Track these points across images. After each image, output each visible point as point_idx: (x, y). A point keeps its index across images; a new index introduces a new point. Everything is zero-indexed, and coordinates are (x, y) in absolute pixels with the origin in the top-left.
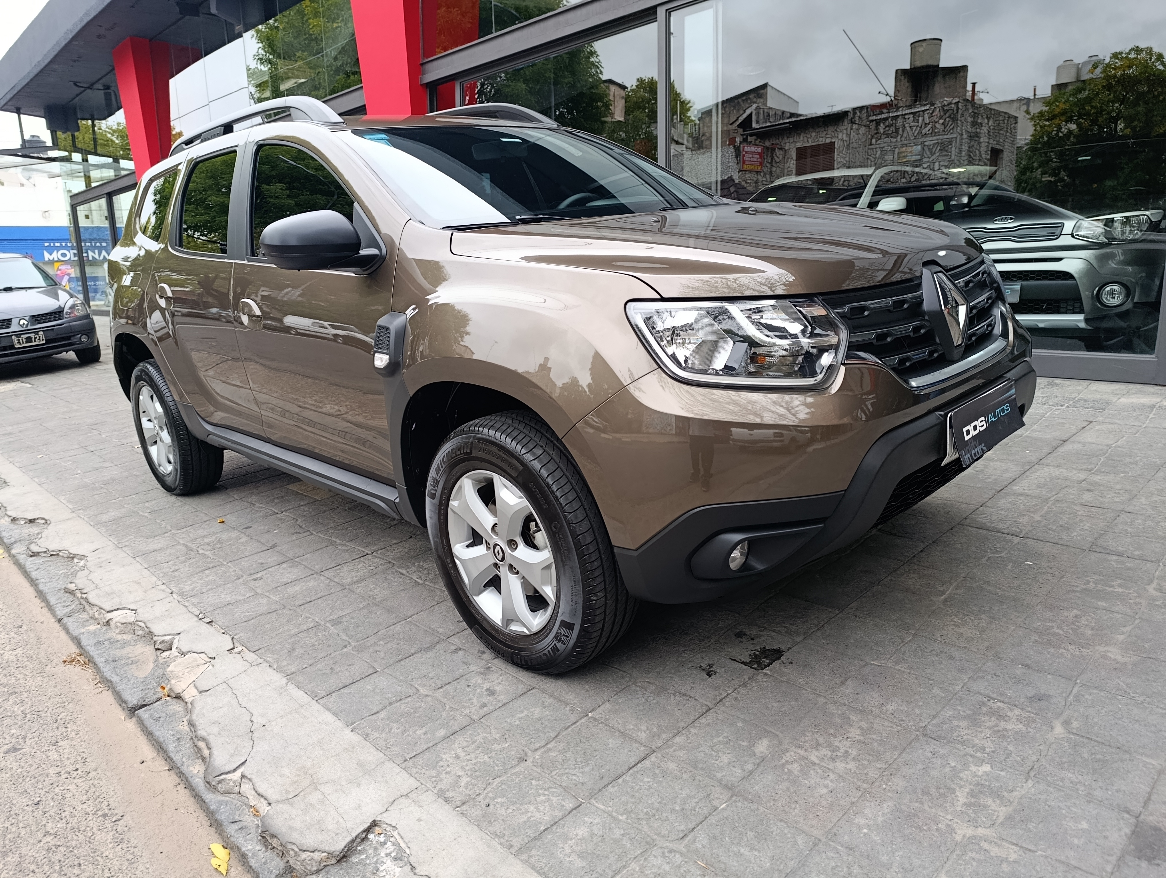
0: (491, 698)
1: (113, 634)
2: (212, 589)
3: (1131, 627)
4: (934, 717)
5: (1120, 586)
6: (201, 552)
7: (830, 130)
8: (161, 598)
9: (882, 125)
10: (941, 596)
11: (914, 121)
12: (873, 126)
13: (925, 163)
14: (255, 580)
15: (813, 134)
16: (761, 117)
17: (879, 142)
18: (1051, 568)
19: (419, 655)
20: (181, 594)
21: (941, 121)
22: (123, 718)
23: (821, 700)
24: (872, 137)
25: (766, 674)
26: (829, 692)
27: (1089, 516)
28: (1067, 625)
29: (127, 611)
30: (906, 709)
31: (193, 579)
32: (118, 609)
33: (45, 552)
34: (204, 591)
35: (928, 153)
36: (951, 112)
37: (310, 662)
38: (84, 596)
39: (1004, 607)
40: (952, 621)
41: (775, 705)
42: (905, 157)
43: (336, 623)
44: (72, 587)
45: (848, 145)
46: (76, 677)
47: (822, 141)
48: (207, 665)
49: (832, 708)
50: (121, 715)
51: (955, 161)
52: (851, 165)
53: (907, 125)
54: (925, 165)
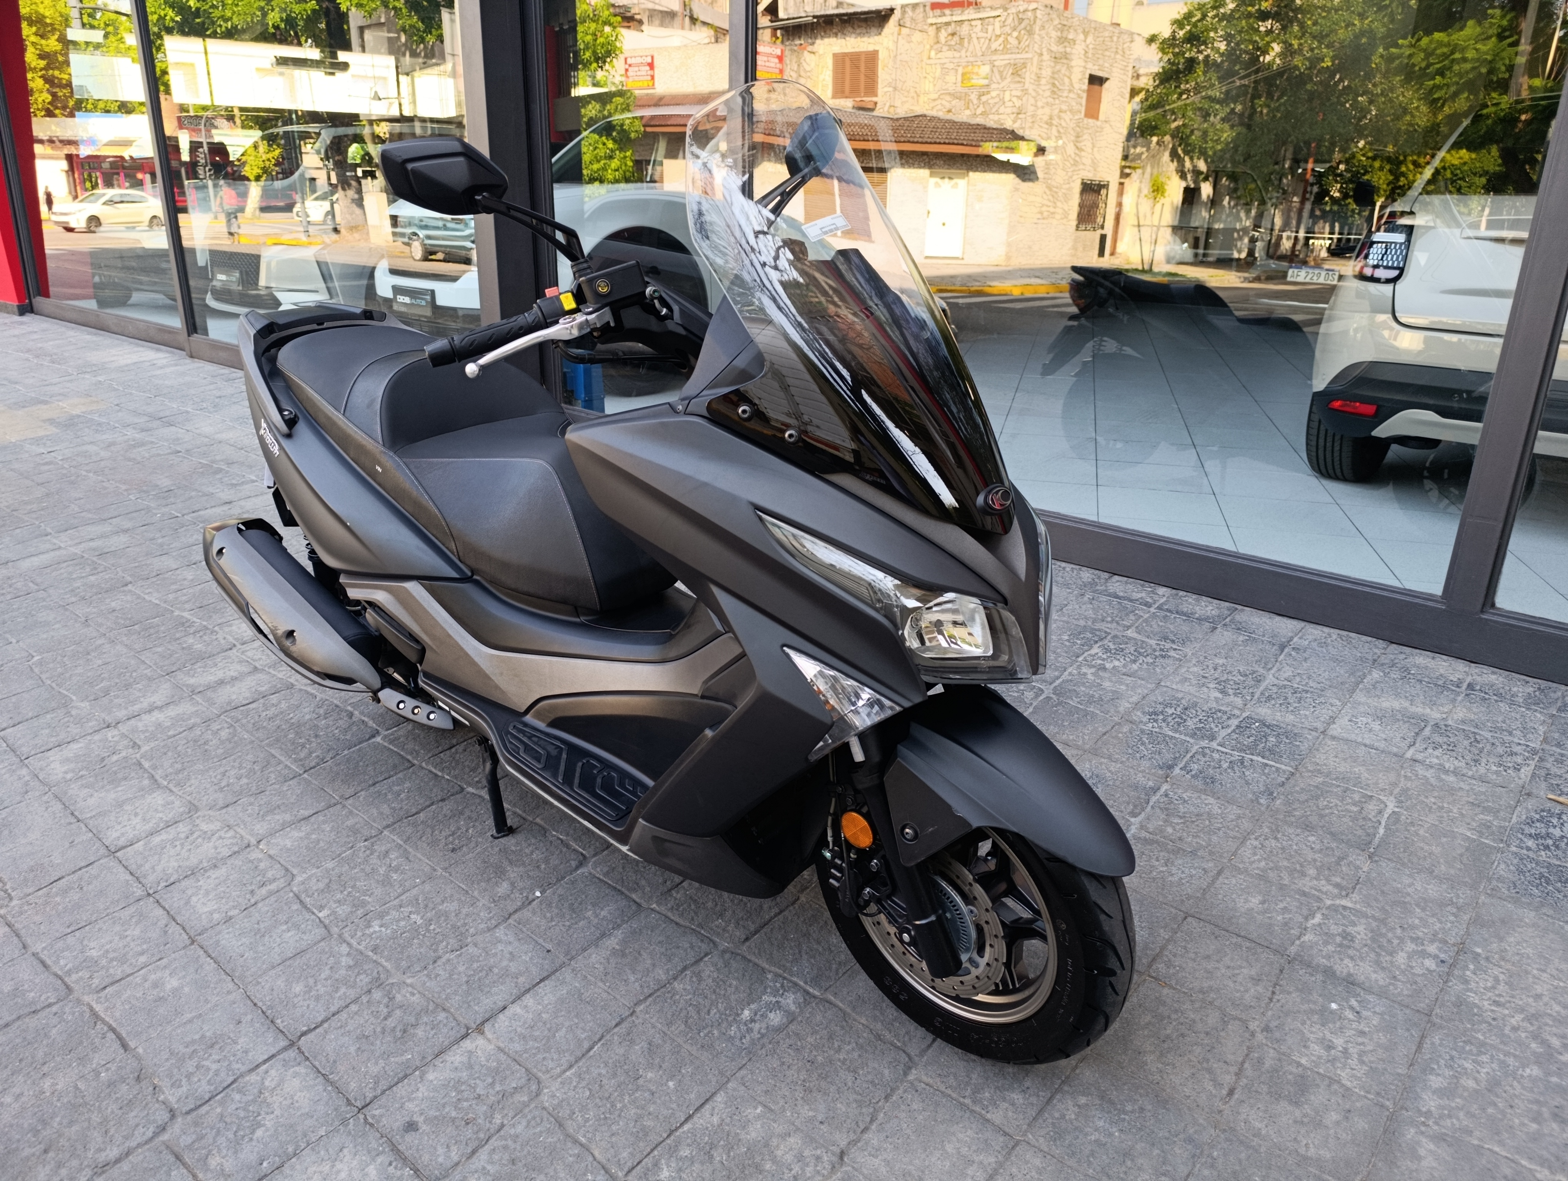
7: (873, 32)
9: (943, 31)
11: (981, 31)
12: (932, 31)
13: (994, 90)
15: (851, 37)
17: (939, 56)
21: (1015, 34)
24: (931, 48)
35: (998, 77)
36: (1027, 22)
42: (970, 80)
45: (895, 57)
47: (863, 48)
51: (1031, 91)
52: (899, 85)
53: (974, 35)
54: (994, 94)
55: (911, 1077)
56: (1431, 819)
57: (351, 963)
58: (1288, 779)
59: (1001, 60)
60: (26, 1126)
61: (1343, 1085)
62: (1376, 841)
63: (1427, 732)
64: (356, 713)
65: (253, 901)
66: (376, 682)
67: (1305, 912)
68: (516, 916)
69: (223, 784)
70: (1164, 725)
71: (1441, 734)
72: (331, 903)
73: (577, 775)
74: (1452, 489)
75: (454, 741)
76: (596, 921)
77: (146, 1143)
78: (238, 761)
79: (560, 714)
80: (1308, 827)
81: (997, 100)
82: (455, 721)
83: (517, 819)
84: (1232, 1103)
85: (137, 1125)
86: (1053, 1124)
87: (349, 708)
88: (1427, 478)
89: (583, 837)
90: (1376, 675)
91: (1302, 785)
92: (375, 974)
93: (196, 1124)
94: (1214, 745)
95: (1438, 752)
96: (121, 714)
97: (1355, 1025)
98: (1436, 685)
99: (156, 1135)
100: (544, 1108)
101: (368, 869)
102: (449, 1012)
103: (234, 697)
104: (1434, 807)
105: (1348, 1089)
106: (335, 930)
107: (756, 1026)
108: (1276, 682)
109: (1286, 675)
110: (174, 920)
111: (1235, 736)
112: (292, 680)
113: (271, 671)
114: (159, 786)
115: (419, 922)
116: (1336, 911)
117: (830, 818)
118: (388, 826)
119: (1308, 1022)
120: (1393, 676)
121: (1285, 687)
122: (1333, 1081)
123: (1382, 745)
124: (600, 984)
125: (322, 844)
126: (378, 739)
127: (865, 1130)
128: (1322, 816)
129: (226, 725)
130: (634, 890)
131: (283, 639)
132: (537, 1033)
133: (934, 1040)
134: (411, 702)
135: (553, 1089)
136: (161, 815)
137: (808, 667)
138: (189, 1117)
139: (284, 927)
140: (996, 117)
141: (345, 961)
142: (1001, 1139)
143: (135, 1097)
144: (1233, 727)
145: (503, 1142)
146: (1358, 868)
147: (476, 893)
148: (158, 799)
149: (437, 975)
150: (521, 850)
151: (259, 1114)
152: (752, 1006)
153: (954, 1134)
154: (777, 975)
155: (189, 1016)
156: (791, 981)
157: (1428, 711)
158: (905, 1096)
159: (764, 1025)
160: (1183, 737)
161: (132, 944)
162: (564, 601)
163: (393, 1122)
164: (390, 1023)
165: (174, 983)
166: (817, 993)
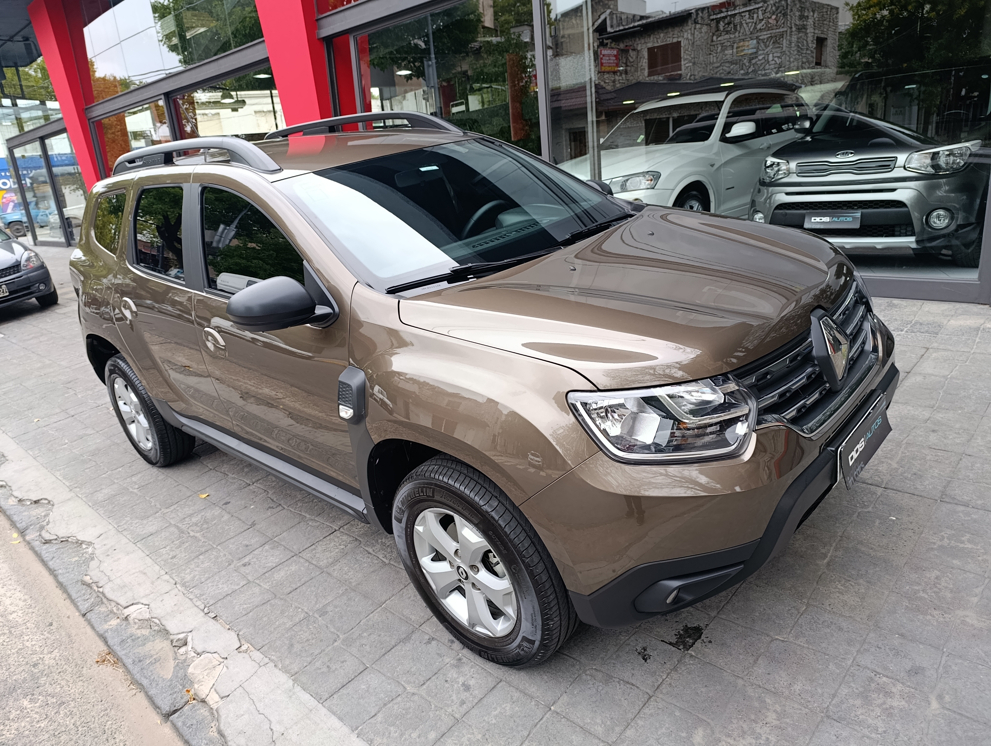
0: (467, 694)
1: (133, 630)
2: (209, 578)
3: (983, 587)
4: (834, 696)
5: (969, 541)
6: (192, 534)
7: (677, 30)
8: (167, 590)
9: (721, 23)
10: (824, 559)
11: (749, 18)
12: (713, 24)
13: (760, 55)
14: (244, 565)
15: (662, 35)
16: (615, 22)
17: (719, 39)
18: (911, 523)
19: (399, 647)
20: (184, 585)
21: (774, 17)
22: (159, 722)
23: (740, 682)
24: (713, 34)
25: (691, 656)
26: (745, 673)
27: (936, 461)
28: (931, 588)
29: (140, 606)
30: (810, 688)
31: (192, 566)
32: (132, 604)
33: (56, 539)
34: (203, 580)
35: (763, 46)
36: (781, 8)
37: (309, 659)
38: (101, 590)
39: (878, 569)
40: (836, 588)
41: (703, 690)
42: (742, 51)
43: (323, 612)
44: (87, 579)
45: (693, 43)
46: (111, 679)
47: (669, 41)
48: (221, 666)
49: (750, 691)
50: (158, 719)
51: (787, 52)
52: (696, 61)
53: (743, 22)
54: (760, 58)
59: (764, 35)
81: (763, 61)
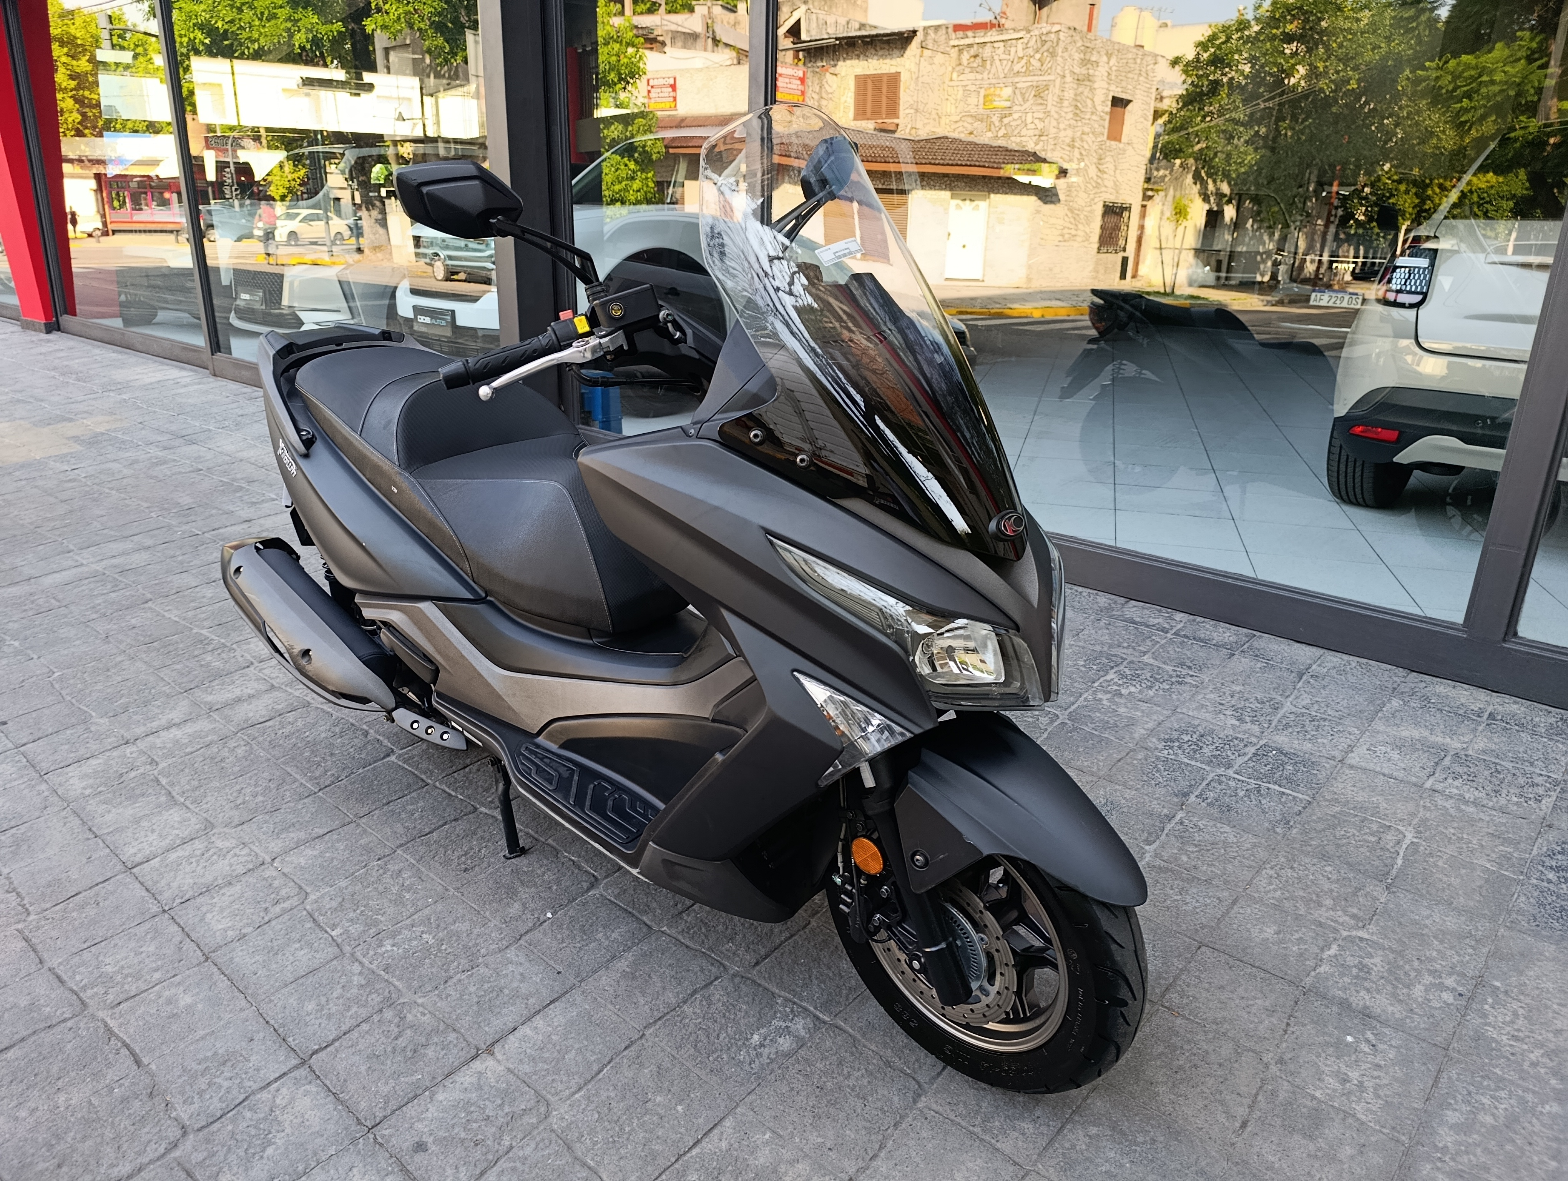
7: (895, 54)
9: (965, 53)
11: (1004, 52)
12: (954, 54)
13: (1016, 112)
15: (876, 59)
16: (814, 26)
17: (961, 77)
21: (1038, 56)
24: (953, 70)
35: (1020, 99)
36: (1050, 44)
42: (992, 102)
45: (917, 79)
47: (885, 70)
51: (1053, 113)
52: (921, 107)
53: (996, 57)
54: (1016, 116)
55: (920, 1105)
56: (1451, 850)
57: (363, 982)
58: (1304, 808)
59: (1023, 82)
60: (40, 1140)
61: (1358, 1119)
62: (1394, 872)
63: (1447, 762)
64: (372, 731)
65: (267, 919)
66: (391, 702)
67: (1321, 943)
68: (527, 937)
69: (238, 802)
70: (1179, 751)
71: (1461, 765)
72: (344, 922)
73: (589, 797)
74: (1475, 516)
75: (468, 761)
76: (607, 943)
77: (158, 1159)
78: (254, 778)
79: (572, 736)
80: (1325, 857)
81: (1019, 122)
82: (468, 741)
83: (529, 840)
84: (1245, 1135)
85: (149, 1141)
86: (1063, 1154)
87: (365, 727)
88: (1450, 504)
89: (595, 859)
90: (1396, 703)
91: (1319, 814)
92: (386, 993)
93: (208, 1141)
94: (1230, 772)
95: (1459, 782)
96: (140, 730)
97: (1370, 1058)
98: (1456, 714)
99: (167, 1151)
100: (553, 1131)
101: (381, 888)
102: (459, 1032)
103: (251, 715)
104: (1454, 838)
105: (1363, 1123)
106: (347, 949)
107: (766, 1051)
108: (1294, 709)
109: (1304, 703)
110: (189, 936)
111: (1252, 764)
112: (308, 699)
113: (288, 689)
114: (176, 803)
115: (431, 941)
116: (1353, 942)
117: (840, 844)
118: (401, 845)
119: (1323, 1055)
120: (1412, 704)
121: (1303, 715)
122: (1348, 1115)
123: (1401, 775)
124: (610, 1006)
125: (335, 862)
126: (393, 758)
127: (874, 1157)
128: (1338, 846)
129: (242, 743)
130: (646, 912)
131: (299, 658)
132: (546, 1055)
133: (944, 1068)
134: (424, 722)
135: (562, 1111)
136: (177, 832)
137: (819, 693)
138: (201, 1134)
139: (297, 945)
140: (1018, 140)
141: (356, 979)
142: (1011, 1168)
143: (147, 1113)
144: (1250, 755)
145: (512, 1164)
146: (1376, 899)
147: (487, 914)
148: (175, 815)
149: (449, 995)
150: (532, 871)
151: (270, 1133)
152: (762, 1031)
153: (963, 1162)
154: (787, 1000)
155: (202, 1033)
156: (801, 1006)
157: (1448, 740)
158: (914, 1123)
159: (773, 1050)
160: (1198, 764)
161: (147, 961)
162: (576, 623)
163: (403, 1142)
164: (401, 1042)
165: (187, 999)
166: (827, 1019)
